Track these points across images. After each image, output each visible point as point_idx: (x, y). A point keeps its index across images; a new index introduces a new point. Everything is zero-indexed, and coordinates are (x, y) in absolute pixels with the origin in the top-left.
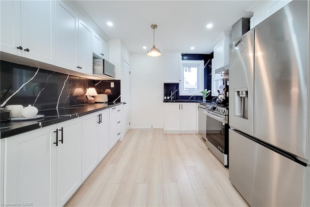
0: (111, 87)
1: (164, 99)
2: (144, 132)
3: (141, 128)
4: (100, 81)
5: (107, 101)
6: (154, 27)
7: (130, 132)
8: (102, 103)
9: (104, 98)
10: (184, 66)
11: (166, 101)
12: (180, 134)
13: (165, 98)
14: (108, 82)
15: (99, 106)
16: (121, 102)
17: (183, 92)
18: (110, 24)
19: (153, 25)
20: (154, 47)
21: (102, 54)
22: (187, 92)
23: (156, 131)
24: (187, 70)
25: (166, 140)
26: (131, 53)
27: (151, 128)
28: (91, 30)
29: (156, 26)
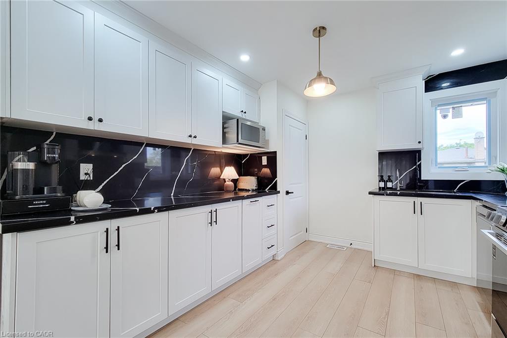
0: (263, 164)
2: (329, 251)
3: (327, 242)
4: (248, 155)
5: (255, 188)
6: (320, 31)
7: (304, 245)
9: (250, 182)
10: (439, 106)
11: (379, 192)
12: (419, 275)
13: (382, 185)
14: (258, 156)
16: (278, 190)
18: (245, 58)
19: (317, 28)
20: (320, 74)
21: (242, 111)
22: (450, 171)
23: (356, 255)
24: (450, 114)
25: (369, 282)
27: (349, 246)
29: (324, 28)
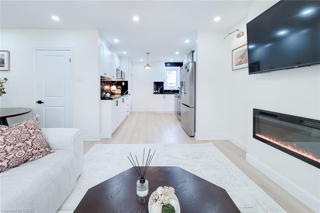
0: (123, 85)
1: (154, 92)
3: (139, 111)
4: (116, 81)
5: (120, 93)
6: (148, 54)
8: (118, 94)
9: (119, 91)
10: (168, 70)
11: (155, 93)
12: (164, 114)
14: (121, 82)
15: (116, 96)
16: (128, 94)
17: (166, 87)
20: (148, 64)
21: (119, 67)
23: (148, 113)
24: (170, 73)
26: (132, 63)
27: (146, 111)
28: (116, 57)
